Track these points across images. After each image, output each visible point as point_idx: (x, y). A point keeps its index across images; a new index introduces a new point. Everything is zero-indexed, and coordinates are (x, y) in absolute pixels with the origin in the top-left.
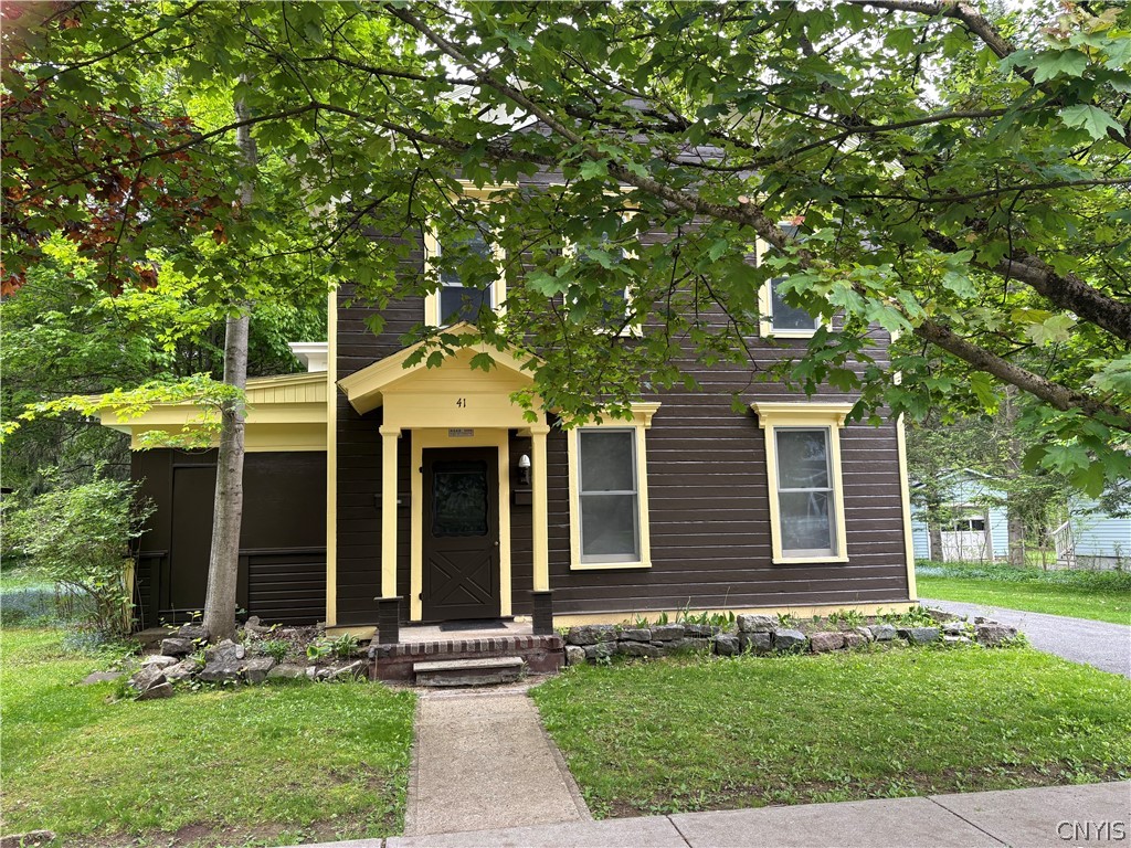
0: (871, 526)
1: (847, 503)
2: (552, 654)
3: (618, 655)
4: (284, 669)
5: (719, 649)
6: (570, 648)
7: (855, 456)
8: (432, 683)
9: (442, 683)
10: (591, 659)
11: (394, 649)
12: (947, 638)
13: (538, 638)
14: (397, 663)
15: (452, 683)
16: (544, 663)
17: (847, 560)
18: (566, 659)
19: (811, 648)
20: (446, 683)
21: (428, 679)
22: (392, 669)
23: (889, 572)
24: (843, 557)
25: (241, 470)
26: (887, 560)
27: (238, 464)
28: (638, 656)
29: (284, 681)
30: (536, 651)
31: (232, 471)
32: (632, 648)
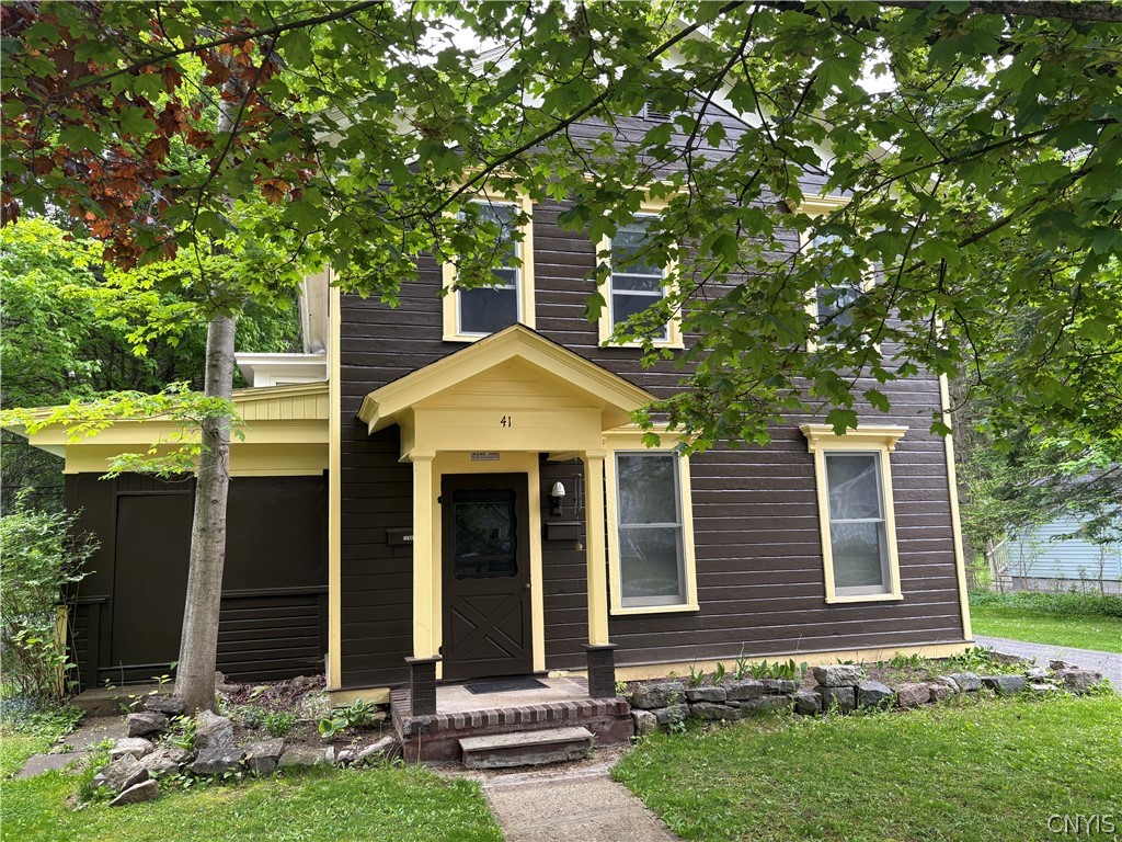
0: (923, 560)
1: (899, 535)
2: (618, 723)
3: (692, 718)
4: (299, 753)
5: (802, 708)
6: (639, 714)
7: (905, 483)
8: (486, 764)
9: (498, 764)
10: (664, 726)
11: (435, 722)
12: (1034, 686)
13: (599, 702)
14: (439, 740)
15: (511, 764)
16: (611, 733)
17: (902, 598)
18: (636, 728)
19: (899, 703)
20: (503, 764)
21: (482, 760)
22: (432, 747)
23: (943, 610)
24: (897, 594)
25: (224, 501)
26: (941, 597)
27: (222, 492)
28: (715, 719)
29: (301, 770)
30: (602, 718)
31: (215, 502)
32: (707, 710)
